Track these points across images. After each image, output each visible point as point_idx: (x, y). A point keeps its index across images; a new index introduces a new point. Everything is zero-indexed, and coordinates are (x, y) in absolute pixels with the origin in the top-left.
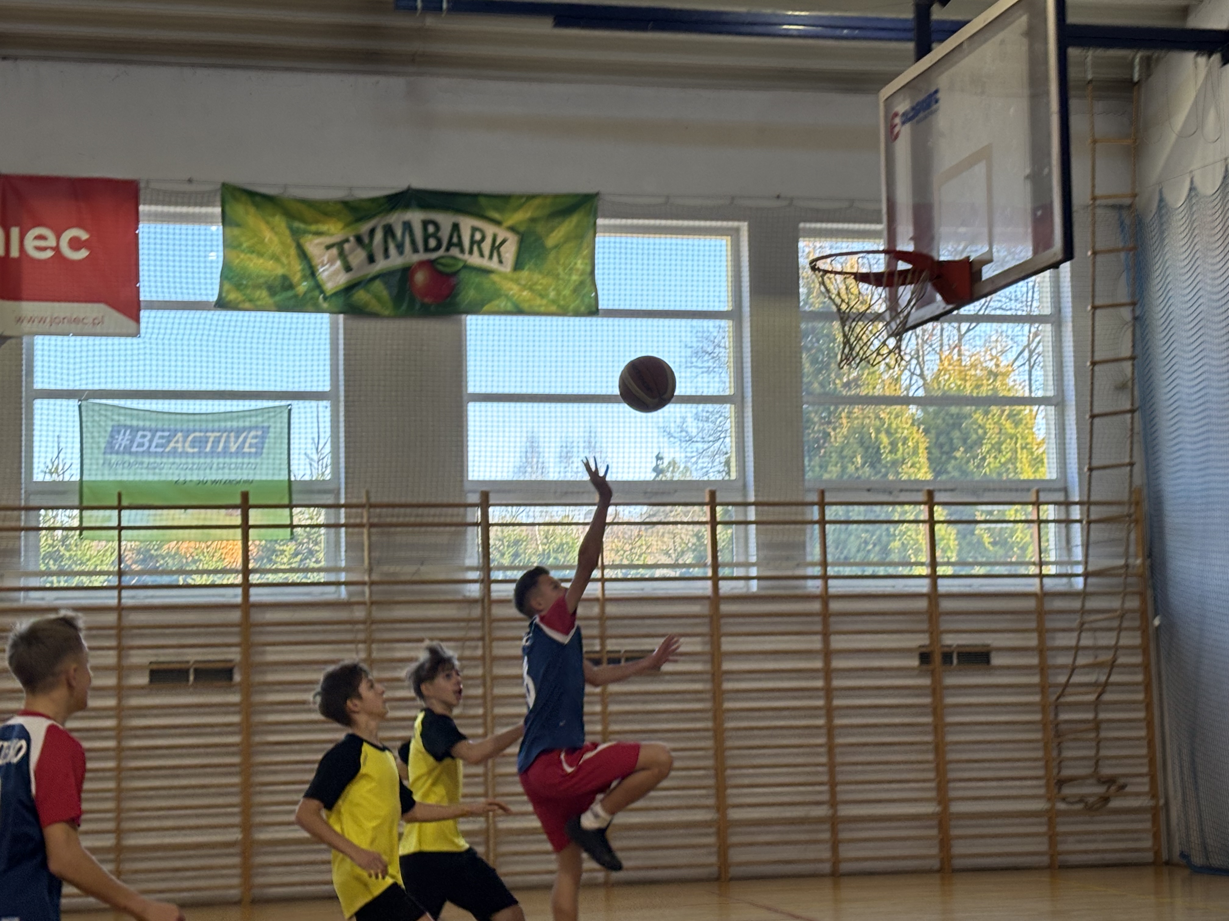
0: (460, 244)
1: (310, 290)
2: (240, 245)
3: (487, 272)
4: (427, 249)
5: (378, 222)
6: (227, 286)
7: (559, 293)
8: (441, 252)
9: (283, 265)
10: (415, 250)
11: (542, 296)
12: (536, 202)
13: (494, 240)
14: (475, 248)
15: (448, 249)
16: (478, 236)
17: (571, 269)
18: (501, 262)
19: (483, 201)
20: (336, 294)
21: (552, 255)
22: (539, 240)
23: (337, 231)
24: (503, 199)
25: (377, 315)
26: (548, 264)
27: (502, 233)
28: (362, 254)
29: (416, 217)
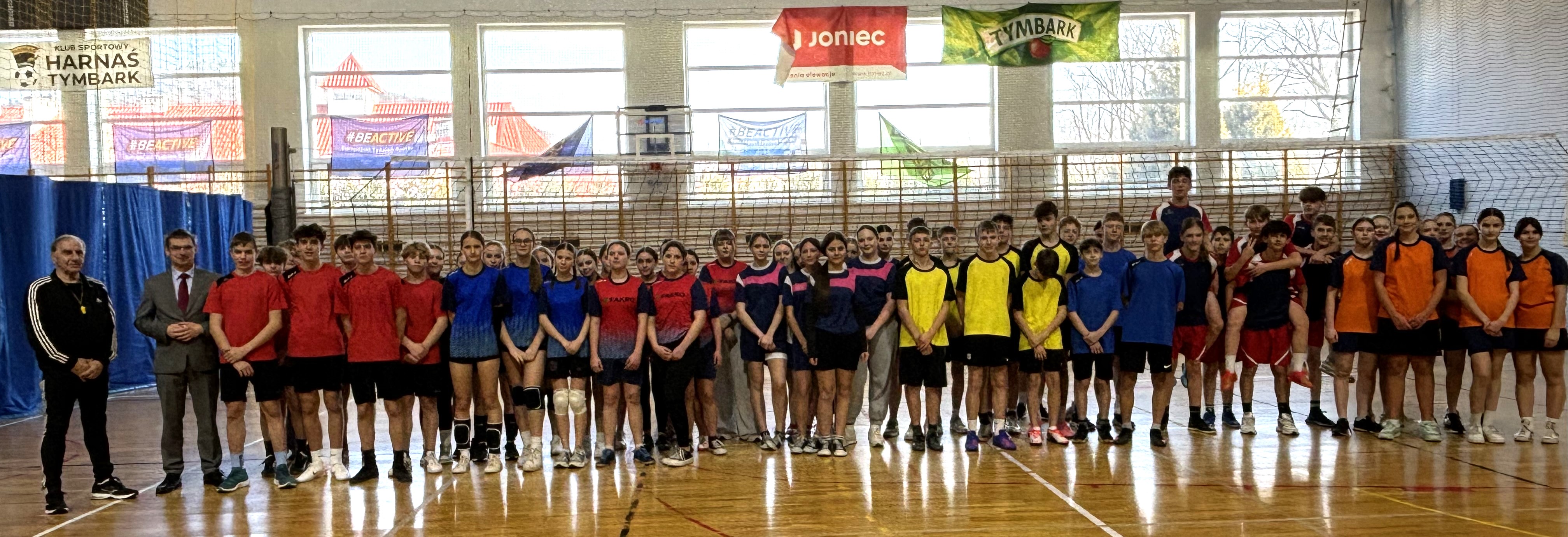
0: (1053, 30)
1: (982, 55)
2: (951, 35)
3: (1066, 42)
4: (1037, 33)
5: (1014, 21)
6: (946, 54)
7: (1100, 52)
8: (1044, 34)
9: (970, 43)
10: (1032, 33)
11: (1093, 53)
12: (1089, 7)
13: (1069, 27)
14: (1060, 31)
15: (1047, 32)
16: (1062, 25)
17: (1107, 39)
18: (1073, 37)
19: (1064, 8)
20: (995, 56)
21: (1098, 33)
22: (1091, 26)
23: (994, 26)
24: (1074, 7)
25: (1012, 65)
26: (1097, 37)
27: (1073, 23)
28: (1007, 36)
29: (1032, 17)
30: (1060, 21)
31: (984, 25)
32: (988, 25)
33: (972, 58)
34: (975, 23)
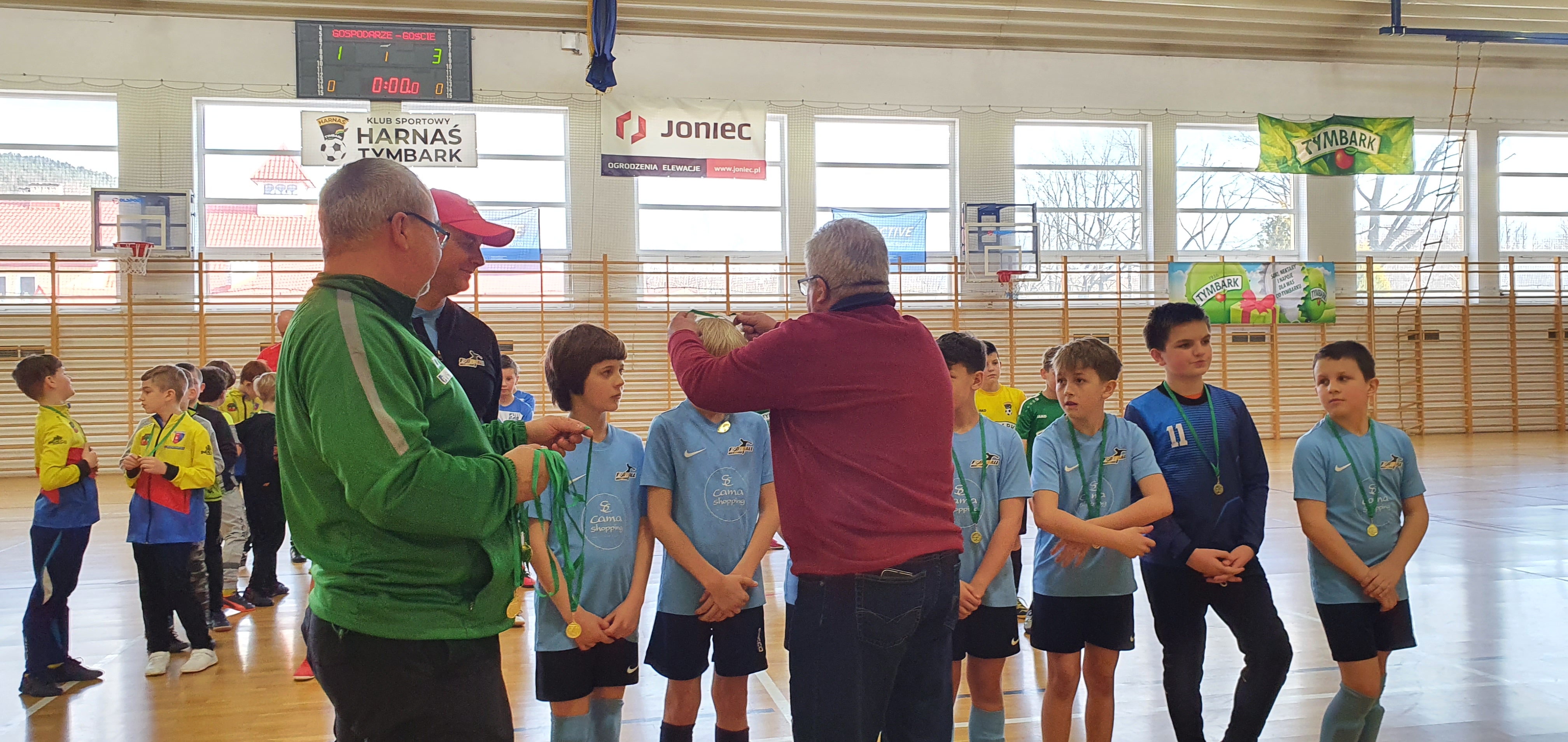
0: (1355, 142)
1: (1293, 163)
2: (1266, 142)
3: (1368, 154)
4: (1342, 144)
5: (1321, 132)
6: (1261, 161)
7: (1397, 165)
8: (1348, 145)
9: (1284, 151)
10: (1337, 144)
11: (1390, 165)
12: (1387, 121)
13: (1370, 139)
14: (1362, 142)
15: (1350, 144)
16: (1363, 137)
17: (1402, 153)
18: (1372, 149)
19: (1365, 121)
20: (1304, 165)
21: (1394, 147)
22: (1389, 140)
23: (1305, 136)
24: (1373, 120)
25: (1322, 175)
26: (1393, 151)
27: (1373, 136)
28: (1316, 146)
29: (1337, 128)
30: (1362, 134)
31: (1294, 134)
32: (1300, 134)
33: (1284, 166)
34: (1289, 133)
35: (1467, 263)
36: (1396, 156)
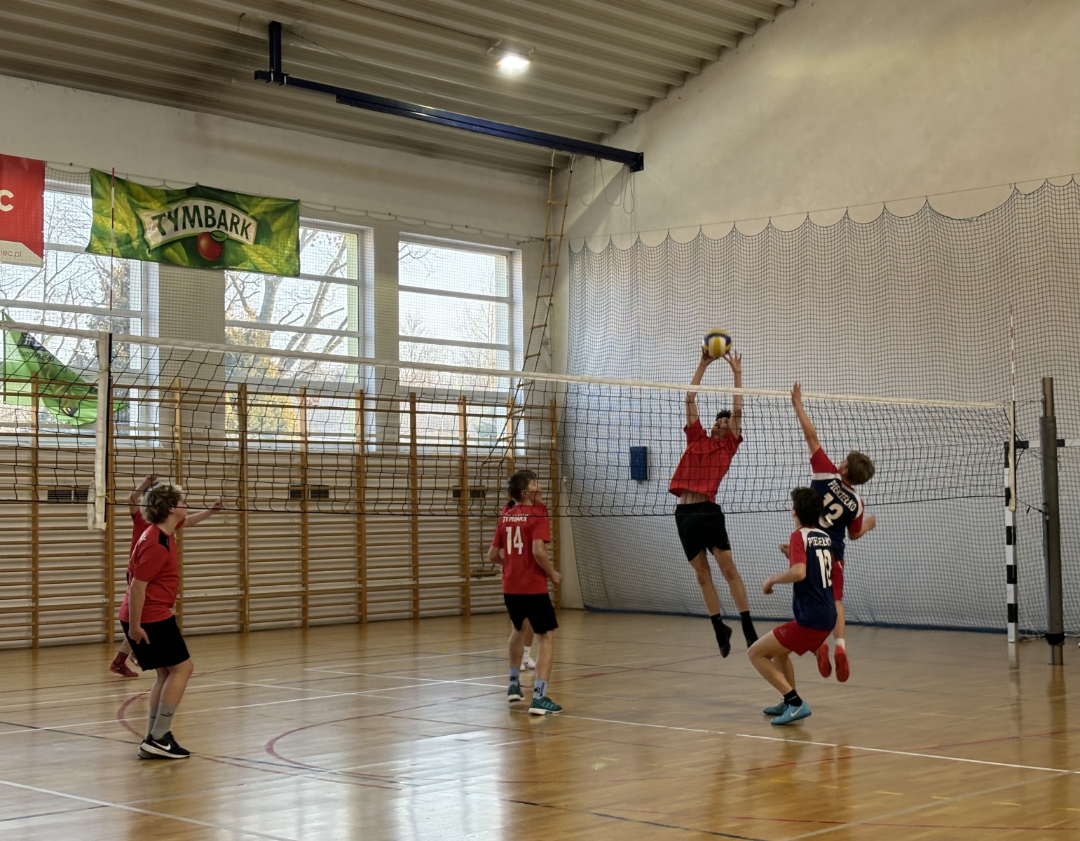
0: (225, 224)
1: (140, 245)
2: (102, 211)
3: (240, 243)
4: (207, 226)
5: (179, 206)
6: (94, 238)
7: (278, 262)
8: (215, 228)
9: (127, 226)
10: (201, 225)
11: (269, 263)
12: (266, 202)
13: (244, 223)
14: (234, 226)
15: (219, 227)
16: (235, 220)
17: (284, 247)
18: (247, 238)
19: (238, 198)
20: (155, 249)
21: (274, 237)
22: (268, 227)
23: (157, 208)
24: (248, 197)
26: (274, 242)
27: (249, 220)
28: (172, 225)
29: (202, 204)
30: (234, 215)
31: (142, 204)
32: (148, 205)
33: (127, 249)
34: (135, 201)
35: (362, 397)
36: (277, 250)
